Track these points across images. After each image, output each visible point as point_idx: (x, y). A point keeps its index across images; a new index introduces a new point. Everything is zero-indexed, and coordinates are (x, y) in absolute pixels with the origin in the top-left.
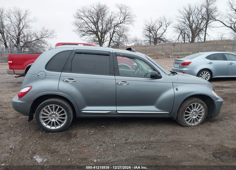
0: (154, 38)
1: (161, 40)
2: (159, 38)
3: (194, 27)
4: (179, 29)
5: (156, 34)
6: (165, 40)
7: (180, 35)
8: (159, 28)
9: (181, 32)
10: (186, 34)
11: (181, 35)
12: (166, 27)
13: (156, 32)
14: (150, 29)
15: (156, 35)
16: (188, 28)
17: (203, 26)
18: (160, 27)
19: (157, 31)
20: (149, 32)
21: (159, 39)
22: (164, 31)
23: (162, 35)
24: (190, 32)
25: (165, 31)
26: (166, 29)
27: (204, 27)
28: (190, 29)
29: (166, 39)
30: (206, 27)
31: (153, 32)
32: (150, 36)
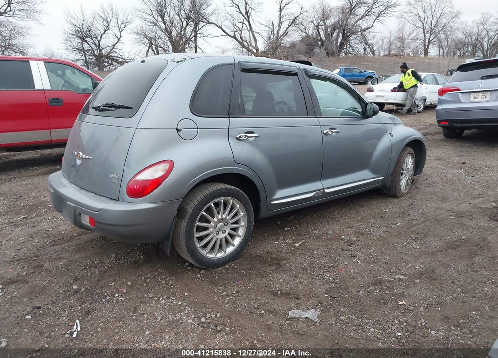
0: (95, 56)
1: (113, 59)
2: (108, 56)
3: (174, 33)
4: (146, 37)
5: (99, 47)
6: (121, 60)
7: (148, 50)
8: (102, 32)
9: (151, 44)
10: (162, 47)
11: (150, 49)
12: (120, 32)
13: (99, 42)
14: (84, 35)
15: (99, 49)
16: (163, 35)
17: (190, 33)
18: (105, 31)
19: (100, 40)
20: (79, 40)
21: (107, 58)
22: (116, 40)
23: (113, 48)
24: (169, 44)
25: (118, 39)
26: (121, 37)
27: (191, 35)
28: (167, 38)
29: (123, 57)
30: (195, 37)
31: (92, 41)
32: (83, 49)
